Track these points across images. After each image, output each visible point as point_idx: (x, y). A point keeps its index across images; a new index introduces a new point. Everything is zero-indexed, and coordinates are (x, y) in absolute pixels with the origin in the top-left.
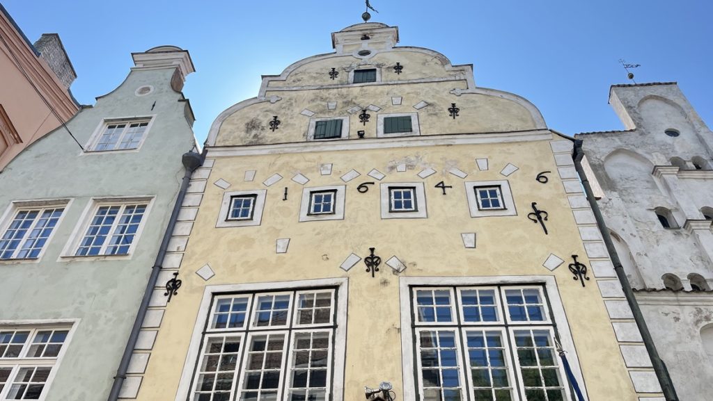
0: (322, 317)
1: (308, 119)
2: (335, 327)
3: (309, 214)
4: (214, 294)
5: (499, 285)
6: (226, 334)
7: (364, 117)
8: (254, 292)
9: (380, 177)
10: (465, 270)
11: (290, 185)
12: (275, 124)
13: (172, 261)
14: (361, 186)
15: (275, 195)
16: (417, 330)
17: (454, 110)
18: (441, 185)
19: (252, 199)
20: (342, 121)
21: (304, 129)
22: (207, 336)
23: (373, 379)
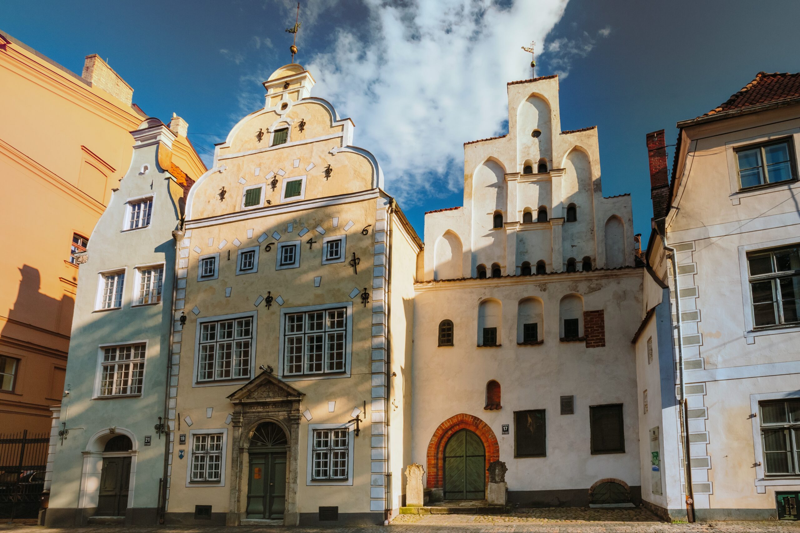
0: (247, 333)
1: (242, 187)
2: (252, 338)
3: (241, 270)
4: (201, 323)
5: (325, 310)
6: (209, 342)
7: (274, 183)
8: (217, 321)
9: (278, 238)
11: (231, 249)
12: (223, 193)
13: (180, 305)
14: (268, 246)
15: (224, 257)
16: (286, 337)
17: (328, 171)
18: (310, 242)
19: (213, 260)
20: (260, 189)
21: (239, 198)
22: (201, 345)
23: (266, 362)
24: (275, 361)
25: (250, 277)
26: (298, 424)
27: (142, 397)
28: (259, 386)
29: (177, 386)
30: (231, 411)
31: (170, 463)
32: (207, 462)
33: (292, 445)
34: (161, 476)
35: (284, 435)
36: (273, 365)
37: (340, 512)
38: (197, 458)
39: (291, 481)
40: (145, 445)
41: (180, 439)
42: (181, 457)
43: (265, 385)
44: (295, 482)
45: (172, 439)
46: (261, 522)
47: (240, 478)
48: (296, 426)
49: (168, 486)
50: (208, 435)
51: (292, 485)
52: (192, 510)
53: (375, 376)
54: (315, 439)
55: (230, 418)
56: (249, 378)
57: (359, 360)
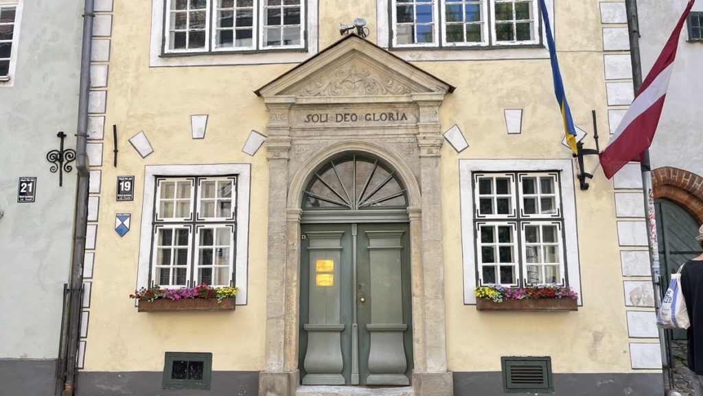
23: (347, 16)
24: (367, 15)
27: (11, 84)
29: (108, 64)
31: (89, 243)
32: (195, 244)
33: (424, 207)
34: (65, 278)
37: (555, 369)
38: (166, 234)
39: (429, 292)
40: (21, 200)
41: (119, 187)
42: (122, 231)
45: (94, 185)
48: (431, 161)
49: (86, 304)
50: (196, 177)
51: (431, 304)
53: (610, 58)
54: (478, 196)
55: (256, 140)
56: (305, 50)
57: (572, 24)
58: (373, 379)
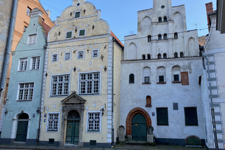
1: (65, 31)
2: (69, 82)
3: (65, 59)
4: (52, 76)
5: (93, 73)
6: (55, 83)
7: (76, 30)
8: (58, 76)
9: (77, 49)
10: (88, 70)
11: (62, 51)
12: (59, 33)
13: (45, 70)
14: (74, 52)
15: (60, 54)
16: (80, 82)
17: (93, 27)
18: (88, 50)
19: (56, 55)
20: (72, 32)
21: (65, 35)
22: (52, 84)
23: (74, 90)
24: (76, 89)
25: (68, 61)
26: (84, 111)
27: (32, 101)
28: (71, 97)
29: (44, 97)
30: (62, 106)
31: (41, 123)
32: (53, 123)
33: (81, 118)
34: (38, 128)
35: (79, 115)
36: (76, 91)
37: (97, 142)
38: (50, 122)
39: (81, 131)
40: (33, 117)
41: (45, 115)
42: (45, 121)
43: (73, 97)
44: (82, 131)
45: (42, 115)
46: (71, 145)
47: (64, 129)
48: (83, 111)
49: (40, 131)
50: (54, 114)
51: (81, 132)
52: (48, 140)
53: (108, 95)
54: (89, 116)
55: (61, 108)
56: (68, 95)
57: (103, 90)
58: (75, 143)
